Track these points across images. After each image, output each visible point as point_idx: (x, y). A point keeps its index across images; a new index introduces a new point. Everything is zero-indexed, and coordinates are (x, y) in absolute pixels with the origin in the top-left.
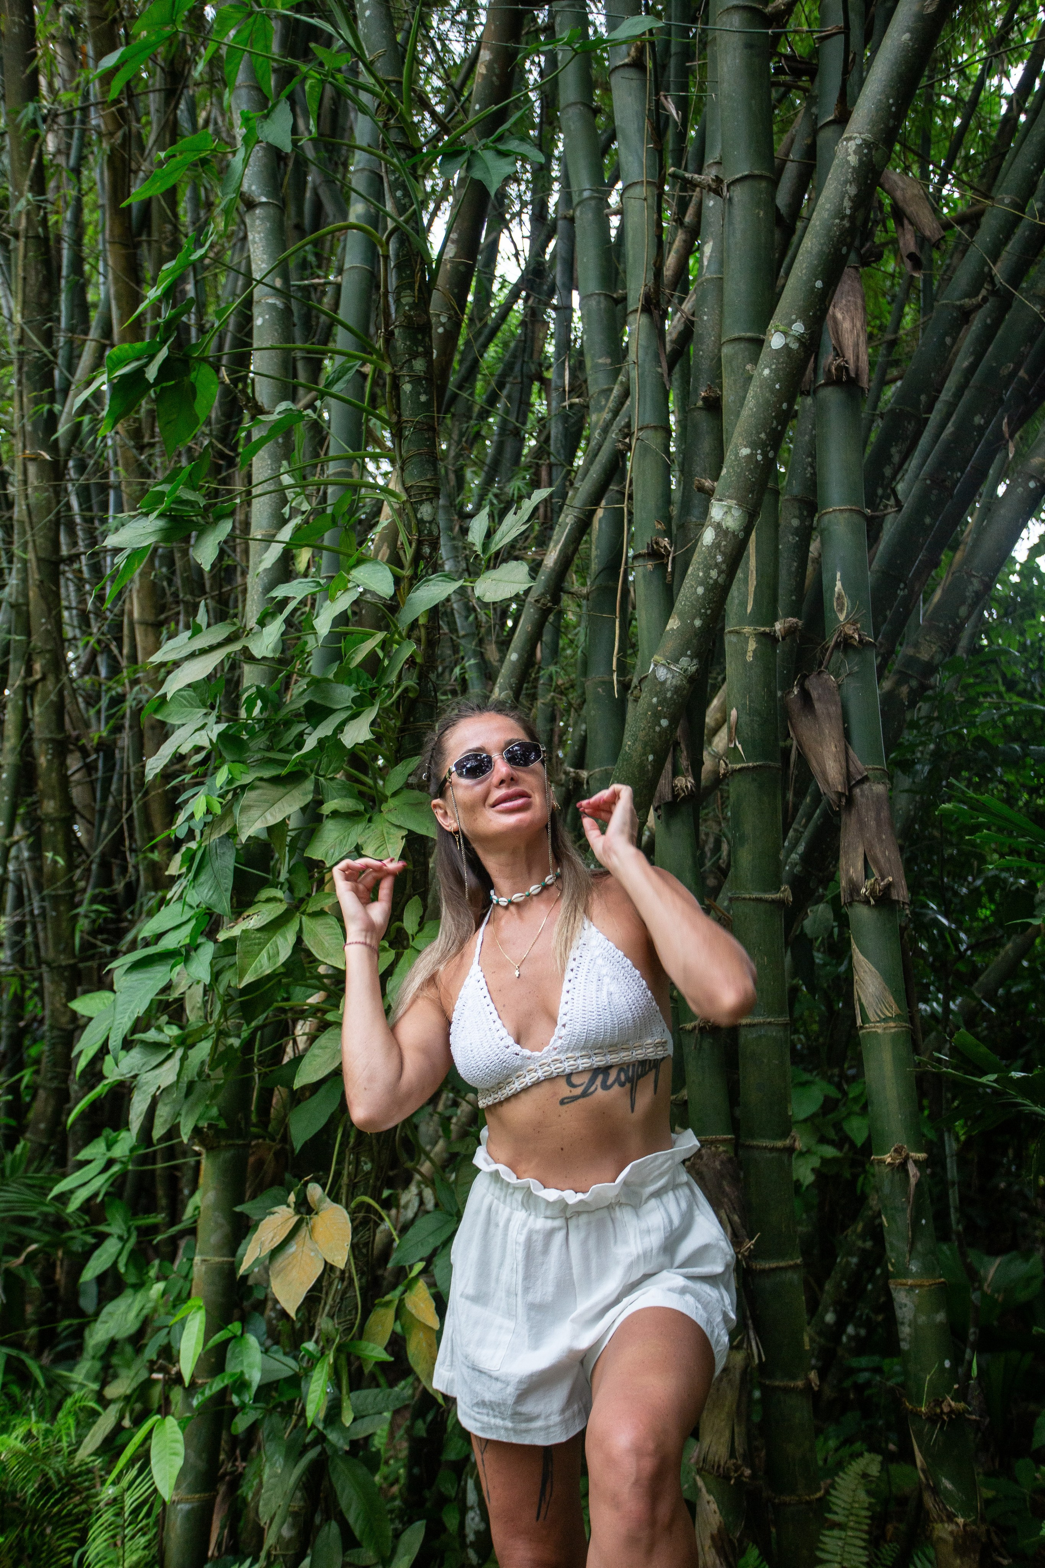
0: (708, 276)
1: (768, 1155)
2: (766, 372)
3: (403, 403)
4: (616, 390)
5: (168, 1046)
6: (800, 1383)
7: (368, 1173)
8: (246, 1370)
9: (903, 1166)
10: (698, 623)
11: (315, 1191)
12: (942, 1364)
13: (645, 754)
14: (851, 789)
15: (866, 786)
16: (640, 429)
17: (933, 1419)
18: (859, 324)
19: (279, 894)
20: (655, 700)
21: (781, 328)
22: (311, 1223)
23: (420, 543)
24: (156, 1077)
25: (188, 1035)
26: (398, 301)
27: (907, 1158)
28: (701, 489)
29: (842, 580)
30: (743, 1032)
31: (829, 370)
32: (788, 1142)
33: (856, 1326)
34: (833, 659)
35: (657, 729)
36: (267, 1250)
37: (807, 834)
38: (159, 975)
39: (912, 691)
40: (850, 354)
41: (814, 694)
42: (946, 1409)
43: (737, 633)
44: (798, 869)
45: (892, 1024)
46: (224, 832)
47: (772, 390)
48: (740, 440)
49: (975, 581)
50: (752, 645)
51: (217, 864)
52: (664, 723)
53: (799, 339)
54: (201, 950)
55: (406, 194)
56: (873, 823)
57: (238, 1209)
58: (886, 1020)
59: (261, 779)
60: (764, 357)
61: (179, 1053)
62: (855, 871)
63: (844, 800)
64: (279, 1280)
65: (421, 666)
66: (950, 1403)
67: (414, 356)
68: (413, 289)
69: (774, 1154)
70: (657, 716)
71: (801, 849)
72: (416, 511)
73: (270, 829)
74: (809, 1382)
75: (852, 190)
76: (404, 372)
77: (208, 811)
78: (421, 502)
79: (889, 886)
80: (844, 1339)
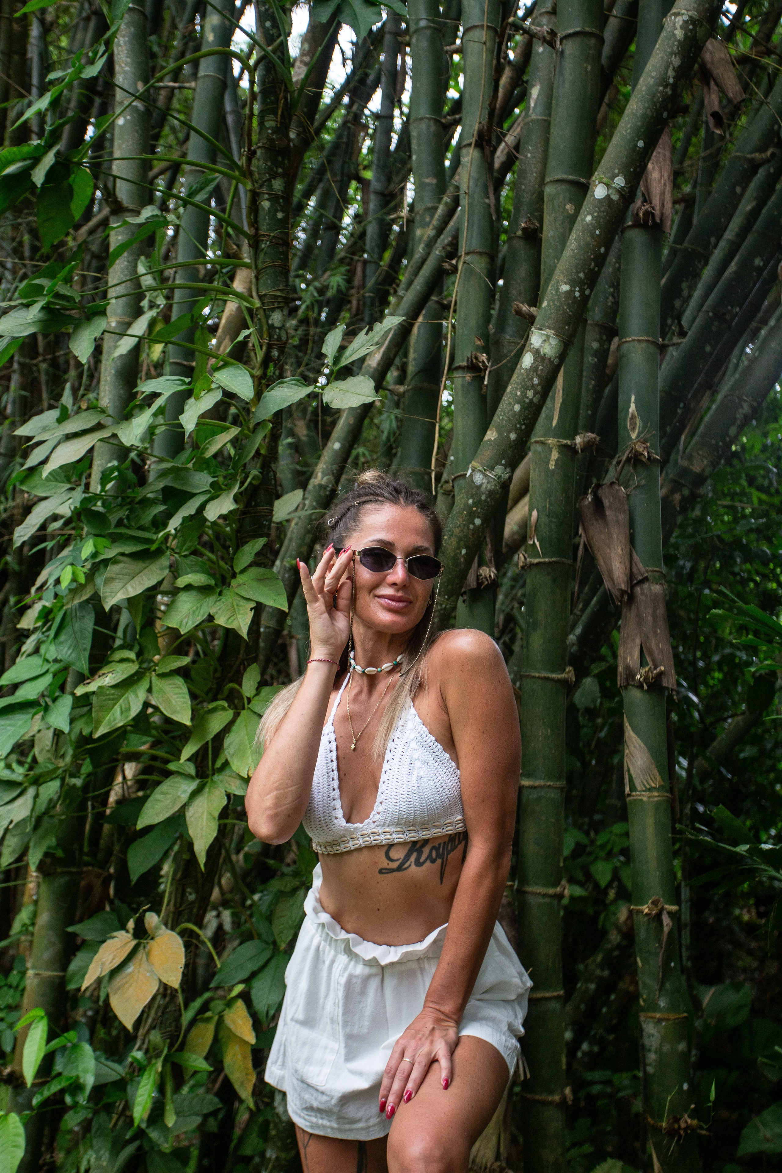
0: (534, 117)
1: (541, 900)
2: (589, 218)
3: (261, 218)
4: (441, 210)
5: (20, 784)
6: (557, 1098)
7: (193, 902)
8: (81, 1074)
9: (659, 915)
10: (513, 436)
11: (152, 919)
12: (681, 1087)
13: (459, 548)
14: (633, 587)
15: (645, 586)
16: (467, 254)
17: (672, 1133)
18: (666, 175)
19: (132, 655)
20: (470, 501)
21: (605, 180)
22: (148, 947)
23: (270, 347)
24: (9, 812)
25: (40, 776)
26: (261, 124)
27: (662, 909)
28: (519, 312)
29: (636, 403)
30: (525, 792)
31: (637, 214)
32: (558, 890)
33: (591, 1044)
34: (624, 473)
35: (471, 527)
36: (106, 971)
37: (584, 618)
38: (20, 723)
39: (683, 499)
40: (656, 201)
41: (606, 502)
42: (683, 1125)
43: (543, 443)
44: (574, 648)
45: (656, 794)
46: (84, 598)
47: (593, 235)
48: (561, 278)
49: (745, 406)
50: (555, 455)
51: (77, 625)
52: (478, 522)
53: (620, 191)
54: (60, 702)
55: (275, 25)
56: (650, 618)
57: (70, 929)
58: (650, 789)
59: (123, 554)
60: (587, 205)
61: (31, 792)
62: (632, 659)
63: (626, 598)
64: (117, 996)
65: (265, 457)
66: (687, 1120)
67: (274, 176)
68: (276, 114)
69: (547, 900)
70: (472, 515)
71: (578, 631)
72: (268, 317)
73: (129, 599)
74: (564, 1098)
75: (676, 61)
76: (264, 190)
77: (74, 580)
78: (273, 310)
79: (661, 674)
80: (579, 1054)
